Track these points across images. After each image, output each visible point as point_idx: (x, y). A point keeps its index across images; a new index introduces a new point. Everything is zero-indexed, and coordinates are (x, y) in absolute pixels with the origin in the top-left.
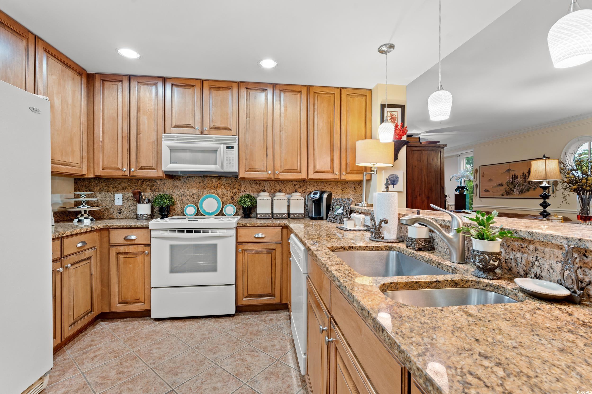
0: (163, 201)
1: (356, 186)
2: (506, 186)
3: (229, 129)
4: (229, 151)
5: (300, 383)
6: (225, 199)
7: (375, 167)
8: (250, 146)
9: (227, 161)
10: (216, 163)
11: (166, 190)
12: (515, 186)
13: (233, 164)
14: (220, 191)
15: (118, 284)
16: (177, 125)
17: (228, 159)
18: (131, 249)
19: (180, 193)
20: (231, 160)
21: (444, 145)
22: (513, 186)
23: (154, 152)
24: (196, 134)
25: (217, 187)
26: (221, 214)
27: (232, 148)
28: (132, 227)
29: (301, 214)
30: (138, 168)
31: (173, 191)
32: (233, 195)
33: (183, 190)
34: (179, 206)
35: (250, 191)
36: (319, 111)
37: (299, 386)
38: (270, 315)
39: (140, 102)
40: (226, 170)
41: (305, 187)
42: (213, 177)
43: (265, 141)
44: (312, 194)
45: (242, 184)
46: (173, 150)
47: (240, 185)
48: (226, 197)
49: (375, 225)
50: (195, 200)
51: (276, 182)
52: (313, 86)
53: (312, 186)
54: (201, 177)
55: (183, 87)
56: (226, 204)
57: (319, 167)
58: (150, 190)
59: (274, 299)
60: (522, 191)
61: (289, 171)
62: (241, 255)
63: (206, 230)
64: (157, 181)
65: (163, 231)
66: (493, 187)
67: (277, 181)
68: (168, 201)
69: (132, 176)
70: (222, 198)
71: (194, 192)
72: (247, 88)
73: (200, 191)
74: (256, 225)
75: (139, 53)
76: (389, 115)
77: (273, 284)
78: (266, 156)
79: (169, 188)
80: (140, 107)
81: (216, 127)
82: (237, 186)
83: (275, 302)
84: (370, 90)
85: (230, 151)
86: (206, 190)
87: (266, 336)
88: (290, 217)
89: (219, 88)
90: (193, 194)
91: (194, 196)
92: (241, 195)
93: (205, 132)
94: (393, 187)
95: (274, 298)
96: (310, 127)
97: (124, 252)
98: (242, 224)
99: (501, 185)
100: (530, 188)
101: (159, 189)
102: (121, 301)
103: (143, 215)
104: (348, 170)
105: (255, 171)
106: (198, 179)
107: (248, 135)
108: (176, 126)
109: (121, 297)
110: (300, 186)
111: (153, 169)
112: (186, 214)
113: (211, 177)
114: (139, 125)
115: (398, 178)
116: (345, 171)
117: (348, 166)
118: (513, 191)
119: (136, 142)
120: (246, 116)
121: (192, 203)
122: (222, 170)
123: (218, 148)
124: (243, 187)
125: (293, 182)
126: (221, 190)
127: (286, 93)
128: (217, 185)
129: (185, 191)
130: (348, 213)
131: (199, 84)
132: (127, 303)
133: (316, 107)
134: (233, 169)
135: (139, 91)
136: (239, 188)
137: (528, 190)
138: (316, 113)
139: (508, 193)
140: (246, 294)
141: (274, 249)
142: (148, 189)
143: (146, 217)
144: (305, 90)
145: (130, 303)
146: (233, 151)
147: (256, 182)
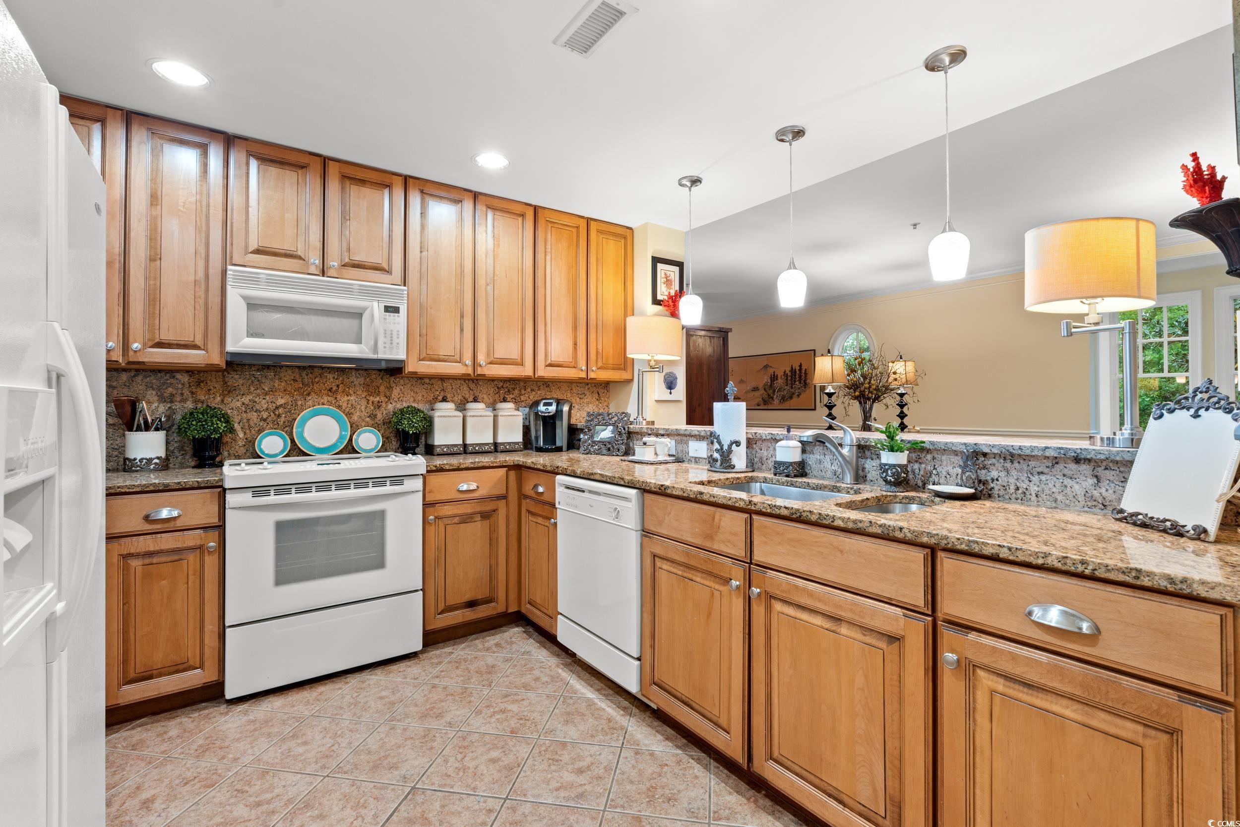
0: (213, 424)
1: (601, 391)
2: (764, 392)
3: (385, 271)
4: (390, 316)
5: (622, 712)
6: (355, 418)
7: (655, 361)
8: (429, 309)
9: (385, 337)
10: (358, 340)
11: (203, 398)
12: (774, 391)
13: (398, 344)
14: (343, 400)
15: (126, 633)
16: (261, 248)
17: (388, 333)
18: (167, 542)
19: (243, 404)
20: (395, 336)
21: (728, 329)
22: (771, 391)
23: (197, 306)
24: (309, 274)
25: (337, 391)
26: (350, 449)
27: (396, 310)
28: (170, 488)
29: (517, 443)
30: (151, 343)
31: (223, 401)
32: (375, 408)
33: (250, 397)
34: (241, 435)
35: (412, 399)
36: (553, 256)
37: (623, 715)
38: (488, 638)
39: (159, 180)
40: (381, 356)
41: (516, 392)
42: (334, 368)
43: (459, 301)
44: (542, 404)
45: (393, 385)
46: (253, 305)
47: (390, 388)
48: (358, 414)
49: (722, 449)
50: (282, 419)
51: (463, 382)
52: (544, 208)
53: (529, 390)
54: (299, 367)
55: (278, 166)
56: (358, 427)
57: (554, 357)
58: (156, 398)
59: (495, 608)
60: (783, 399)
61: (503, 362)
62: (432, 528)
63: (361, 483)
64: (179, 376)
65: (259, 491)
66: (746, 392)
67: (465, 380)
68: (224, 425)
69: (129, 363)
70: (349, 415)
71: (281, 401)
72: (422, 192)
73: (296, 400)
74: (462, 466)
75: (207, 76)
76: (663, 275)
77: (492, 577)
78: (459, 330)
79: (212, 392)
80: (159, 194)
81: (357, 262)
82: (382, 388)
83: (495, 612)
84: (630, 229)
85: (392, 317)
86: (310, 398)
87: (509, 670)
88: (499, 449)
89: (362, 182)
90: (277, 408)
91: (281, 410)
92: (390, 407)
93: (332, 272)
94: (671, 393)
95: (493, 604)
96: (539, 283)
97: (144, 552)
98: (436, 466)
99: (756, 389)
100: (793, 394)
101: (182, 394)
102: (132, 675)
103: (150, 461)
104: (600, 364)
105: (439, 360)
106: (290, 372)
107: (424, 287)
108: (258, 251)
109: (133, 665)
110: (509, 390)
111: (195, 347)
112: (263, 452)
113: (322, 368)
114: (154, 237)
115: (676, 378)
116: (595, 364)
117: (600, 357)
118: (772, 398)
119: (146, 278)
120: (421, 248)
121: (276, 426)
122: (375, 357)
123: (365, 309)
124: (396, 392)
125: (496, 383)
126: (346, 398)
127: (498, 213)
128: (338, 386)
129: (256, 400)
130: (625, 437)
131: (317, 165)
132: (150, 677)
133: (549, 246)
134: (398, 355)
135: (156, 154)
136: (388, 394)
137: (791, 398)
138: (548, 257)
139: (765, 402)
140: (441, 606)
141: (494, 511)
142: (151, 395)
143: (156, 464)
144: (530, 214)
145: (160, 675)
146: (398, 316)
147: (423, 381)
